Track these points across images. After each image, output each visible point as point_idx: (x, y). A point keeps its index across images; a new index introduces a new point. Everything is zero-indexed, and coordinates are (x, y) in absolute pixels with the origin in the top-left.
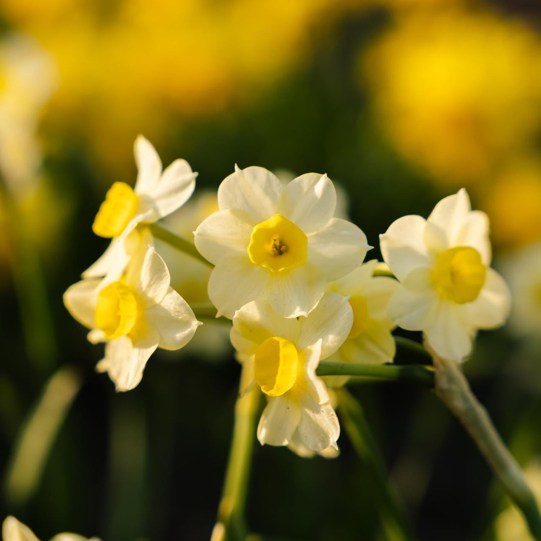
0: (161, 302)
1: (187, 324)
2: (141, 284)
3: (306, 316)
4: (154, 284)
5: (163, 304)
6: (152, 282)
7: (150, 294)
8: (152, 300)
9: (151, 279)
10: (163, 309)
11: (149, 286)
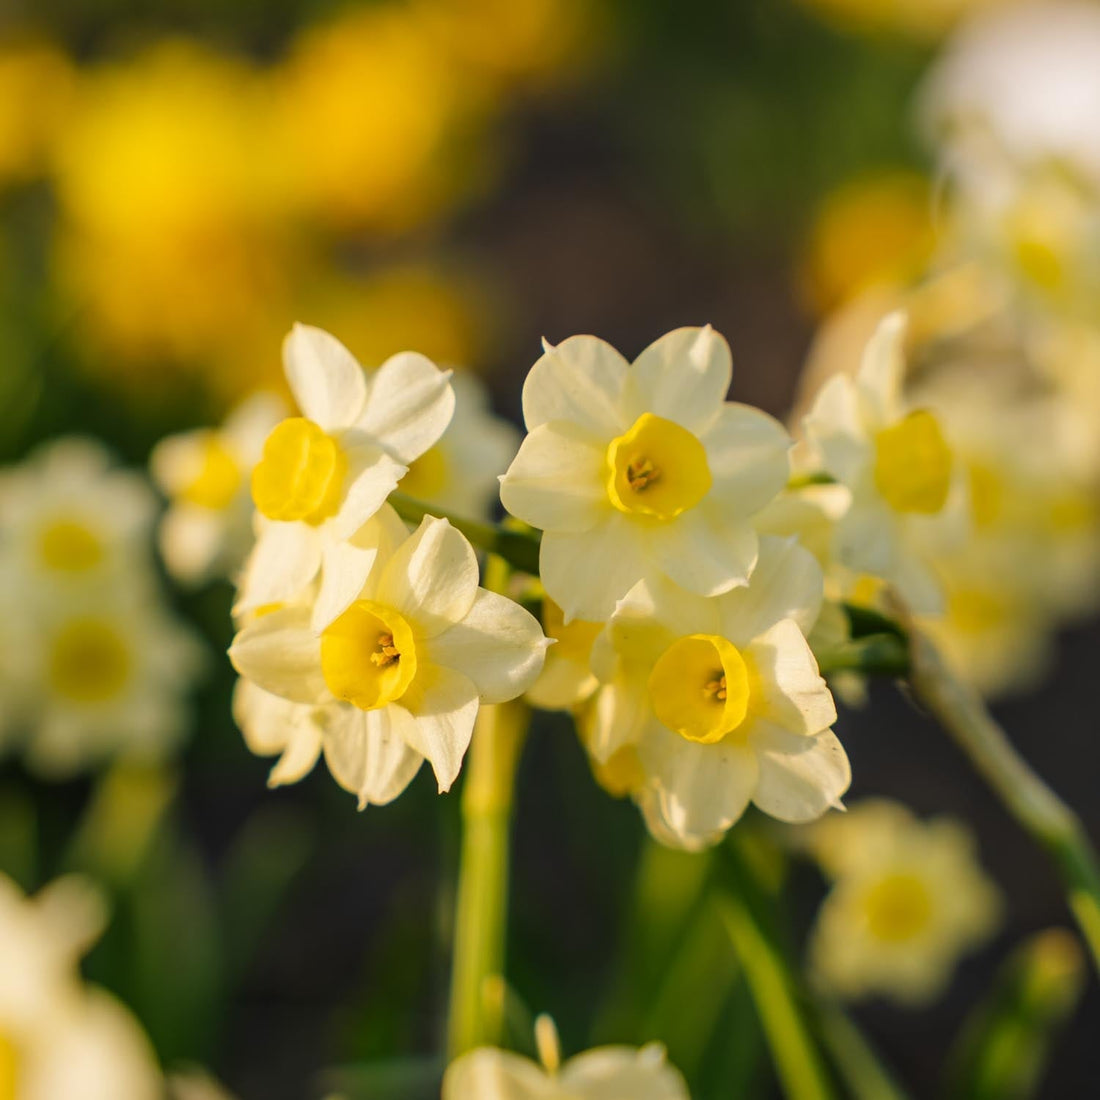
0: (464, 618)
1: (522, 649)
2: (411, 593)
3: (747, 585)
4: (441, 588)
5: (468, 622)
6: (437, 587)
7: (436, 609)
8: (441, 620)
9: (436, 581)
10: (471, 631)
11: (431, 593)
